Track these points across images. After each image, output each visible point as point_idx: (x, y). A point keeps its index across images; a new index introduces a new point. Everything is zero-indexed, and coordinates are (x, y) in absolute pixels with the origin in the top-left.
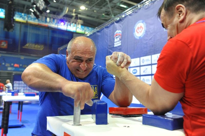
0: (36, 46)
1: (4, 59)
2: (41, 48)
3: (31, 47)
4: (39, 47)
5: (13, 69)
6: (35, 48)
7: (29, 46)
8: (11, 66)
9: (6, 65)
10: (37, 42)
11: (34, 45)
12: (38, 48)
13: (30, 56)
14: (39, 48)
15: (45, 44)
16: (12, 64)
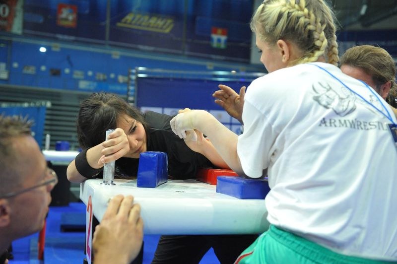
0: (153, 21)
1: (68, 58)
2: (165, 27)
3: (140, 25)
4: (160, 23)
5: (92, 85)
6: (148, 26)
7: (134, 22)
8: (87, 78)
9: (75, 76)
10: (154, 11)
11: (146, 18)
12: (157, 27)
13: (137, 49)
14: (161, 28)
15: (175, 14)
16: (90, 73)
